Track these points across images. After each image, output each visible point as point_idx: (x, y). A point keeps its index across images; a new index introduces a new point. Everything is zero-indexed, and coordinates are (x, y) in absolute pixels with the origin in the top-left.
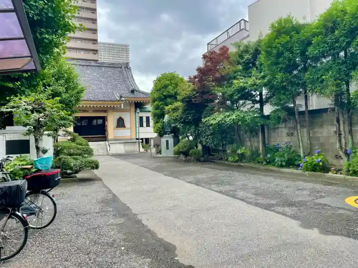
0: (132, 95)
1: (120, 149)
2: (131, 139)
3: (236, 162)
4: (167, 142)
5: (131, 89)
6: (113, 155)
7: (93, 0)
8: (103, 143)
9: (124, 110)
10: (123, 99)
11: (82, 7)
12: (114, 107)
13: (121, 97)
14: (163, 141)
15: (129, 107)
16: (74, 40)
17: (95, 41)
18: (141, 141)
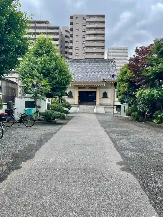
0: (112, 79)
1: (101, 110)
2: (111, 105)
3: (159, 123)
4: (124, 107)
5: (112, 74)
6: (97, 114)
7: (103, 22)
8: (93, 106)
9: (105, 87)
10: (105, 81)
11: (97, 28)
12: (99, 85)
13: (104, 79)
14: (122, 107)
15: (110, 86)
16: (92, 48)
17: (103, 47)
18: (116, 106)
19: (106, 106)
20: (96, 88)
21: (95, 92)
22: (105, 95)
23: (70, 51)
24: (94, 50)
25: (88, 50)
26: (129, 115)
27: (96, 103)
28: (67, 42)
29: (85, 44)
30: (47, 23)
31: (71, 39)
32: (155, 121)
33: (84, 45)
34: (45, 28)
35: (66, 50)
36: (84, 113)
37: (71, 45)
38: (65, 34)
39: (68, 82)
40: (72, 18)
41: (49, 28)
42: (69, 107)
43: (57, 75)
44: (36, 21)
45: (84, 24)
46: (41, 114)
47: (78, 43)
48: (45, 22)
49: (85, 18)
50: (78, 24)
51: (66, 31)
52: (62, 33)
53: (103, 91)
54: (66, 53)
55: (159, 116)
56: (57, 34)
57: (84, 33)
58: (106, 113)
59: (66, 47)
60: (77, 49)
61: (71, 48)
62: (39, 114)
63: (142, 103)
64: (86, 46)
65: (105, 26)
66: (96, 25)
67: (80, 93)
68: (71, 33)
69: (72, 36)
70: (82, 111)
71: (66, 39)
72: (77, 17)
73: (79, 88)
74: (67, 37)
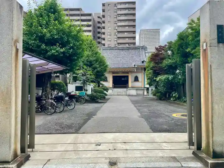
0: (142, 64)
1: (133, 92)
2: (142, 88)
3: (174, 101)
4: (152, 89)
5: (142, 60)
6: (129, 95)
7: (134, 9)
8: (125, 89)
9: (137, 72)
10: (136, 66)
11: (128, 14)
12: (131, 71)
13: (135, 65)
14: (150, 89)
15: (140, 71)
16: (123, 33)
17: (134, 32)
18: (146, 89)
19: (137, 89)
20: (128, 73)
21: (128, 76)
22: (136, 79)
23: (103, 36)
24: (126, 35)
25: (120, 35)
26: (154, 95)
27: (128, 86)
28: (99, 28)
29: (117, 29)
30: (80, 10)
31: (103, 25)
32: (172, 99)
33: (115, 30)
34: (78, 15)
35: (99, 35)
36: (118, 95)
37: (103, 30)
38: (97, 20)
39: (105, 70)
40: (104, 5)
41: (82, 15)
42: (107, 90)
43: (98, 66)
44: (70, 9)
45: (115, 11)
46: (88, 96)
47: (110, 28)
48: (78, 10)
49: (116, 5)
50: (110, 11)
51: (99, 17)
52: (95, 19)
53: (135, 75)
54: (99, 38)
55: (174, 95)
56: (90, 20)
57: (115, 20)
58: (137, 95)
59: (99, 33)
60: (109, 34)
61: (104, 34)
62: (87, 95)
63: (163, 86)
64: (118, 32)
65: (135, 12)
66: (126, 12)
67: (114, 77)
68: (103, 19)
69: (104, 22)
70: (116, 94)
71: (99, 25)
72: (108, 5)
73: (113, 73)
74: (99, 22)
